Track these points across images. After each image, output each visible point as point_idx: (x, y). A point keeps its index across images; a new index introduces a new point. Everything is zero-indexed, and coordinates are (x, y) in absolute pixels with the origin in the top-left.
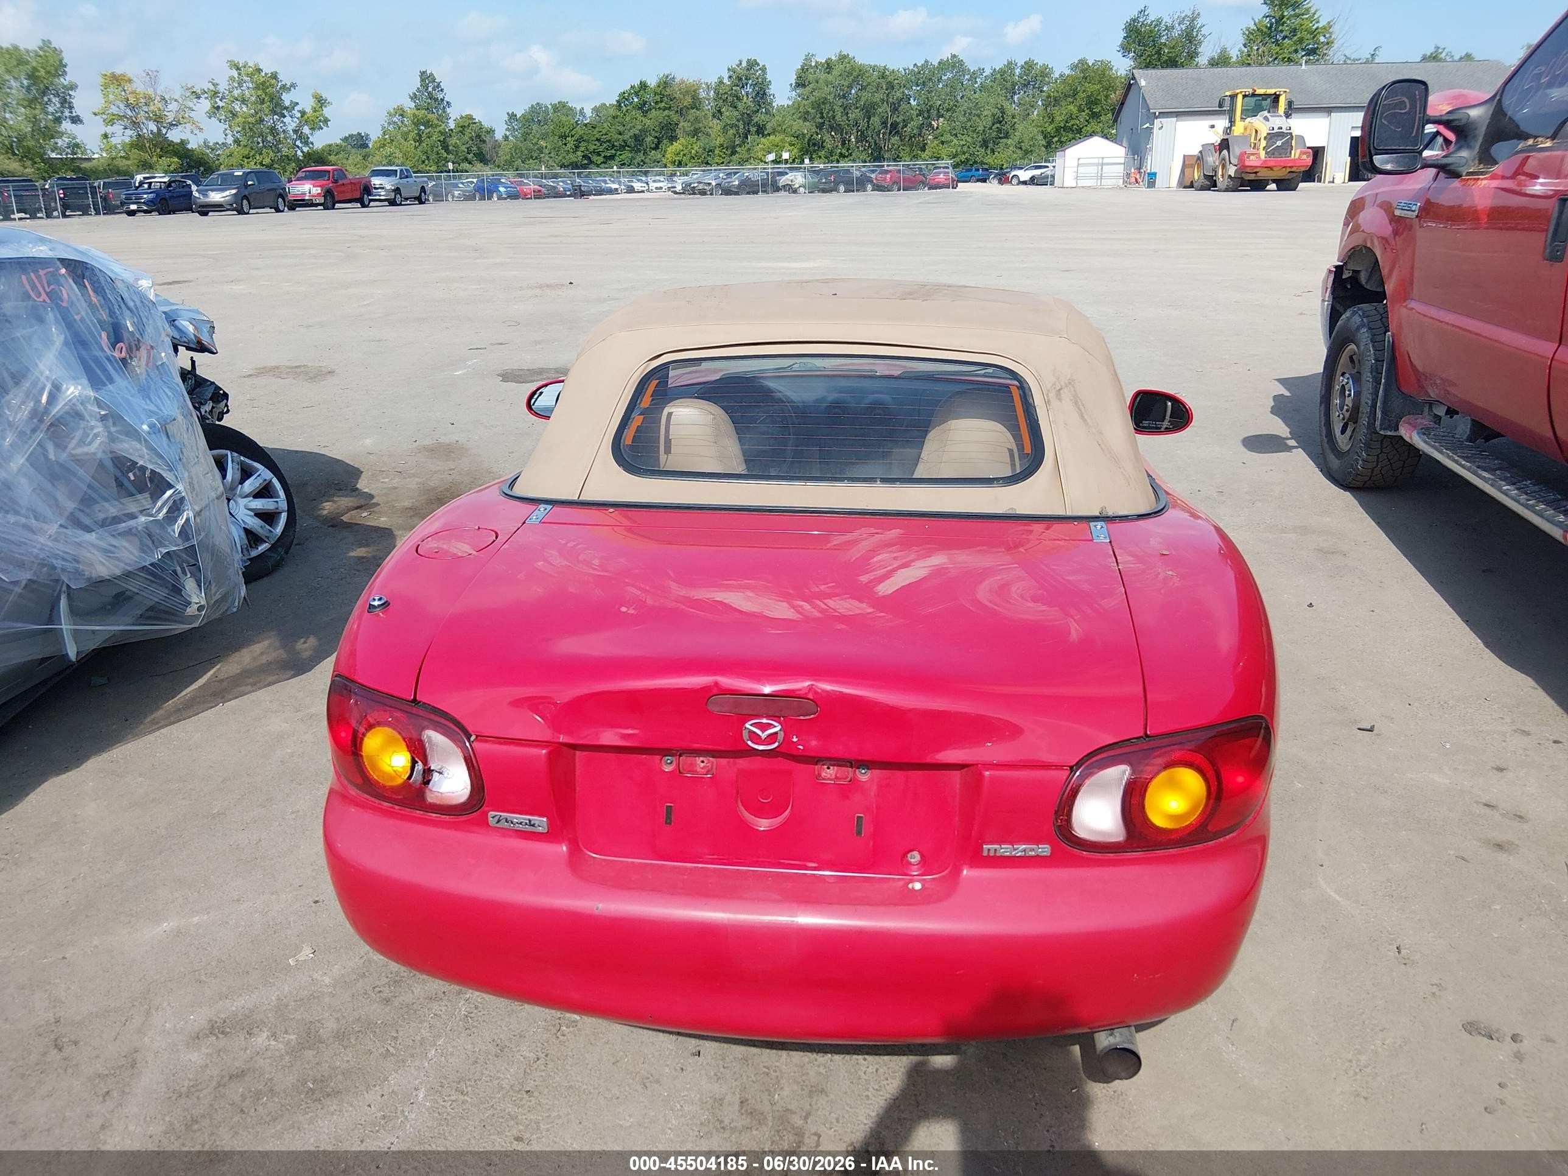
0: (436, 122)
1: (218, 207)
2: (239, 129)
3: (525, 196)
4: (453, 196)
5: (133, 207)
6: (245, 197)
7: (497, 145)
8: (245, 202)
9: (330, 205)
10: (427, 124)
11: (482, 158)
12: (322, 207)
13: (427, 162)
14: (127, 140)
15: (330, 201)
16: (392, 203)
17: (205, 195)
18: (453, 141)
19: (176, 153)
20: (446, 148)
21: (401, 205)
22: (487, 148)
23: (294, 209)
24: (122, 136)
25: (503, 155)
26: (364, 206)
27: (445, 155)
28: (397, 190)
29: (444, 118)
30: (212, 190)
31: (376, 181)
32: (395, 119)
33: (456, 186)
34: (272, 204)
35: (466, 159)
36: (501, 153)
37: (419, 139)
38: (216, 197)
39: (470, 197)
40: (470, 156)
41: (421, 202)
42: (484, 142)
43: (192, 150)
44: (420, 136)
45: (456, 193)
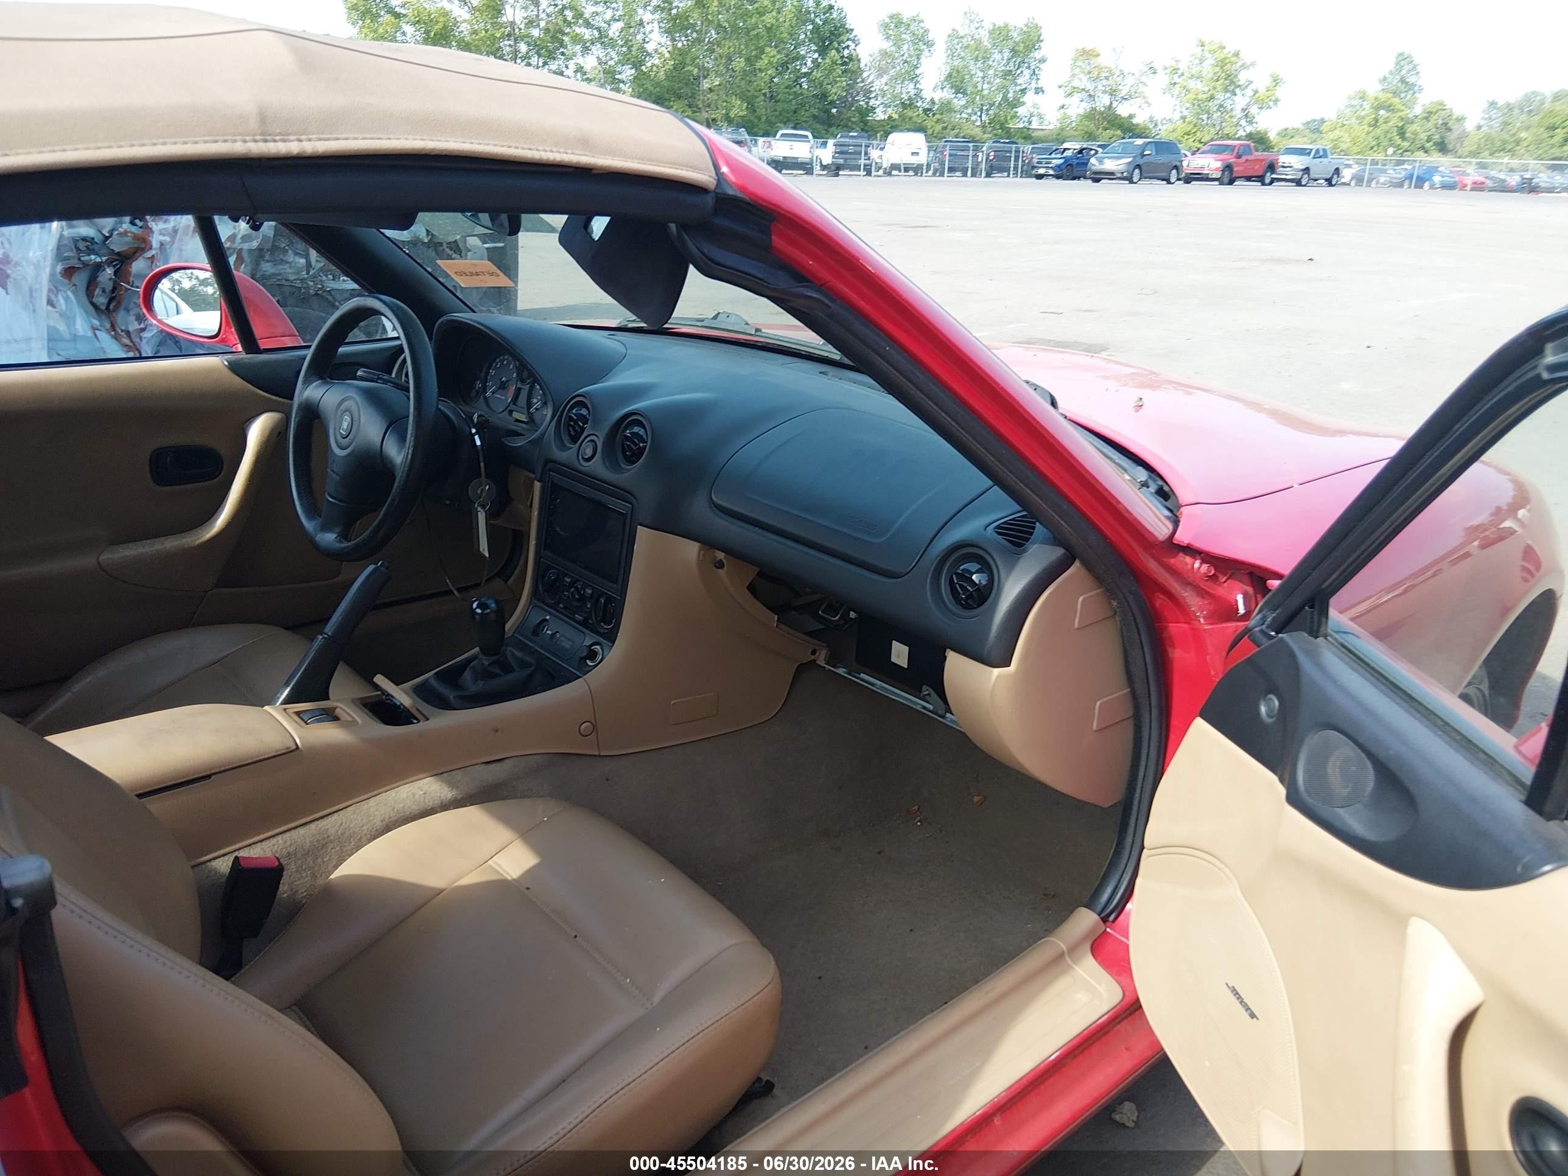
0: (1399, 106)
1: (1110, 175)
2: (1188, 105)
3: (1464, 187)
4: (1378, 183)
5: (1041, 171)
6: (1138, 166)
7: (1464, 135)
8: (1137, 171)
9: (1226, 180)
10: (1389, 108)
11: (1442, 147)
12: (1217, 183)
13: (1375, 148)
14: (1081, 112)
15: (1229, 177)
16: (1298, 183)
17: (1101, 161)
18: (1411, 128)
20: (1402, 133)
21: (1305, 186)
22: (1451, 137)
23: (1189, 183)
24: (1077, 108)
25: (1469, 145)
26: (1263, 184)
27: (1399, 141)
28: (1307, 170)
29: (1410, 105)
30: (1109, 158)
31: (1284, 159)
32: (1355, 102)
33: (1385, 171)
34: (1163, 174)
35: (1423, 148)
36: (1466, 143)
37: (1375, 123)
38: (1110, 165)
39: (1400, 185)
40: (1428, 145)
41: (1330, 184)
42: (1450, 130)
44: (1377, 120)
45: (1382, 180)
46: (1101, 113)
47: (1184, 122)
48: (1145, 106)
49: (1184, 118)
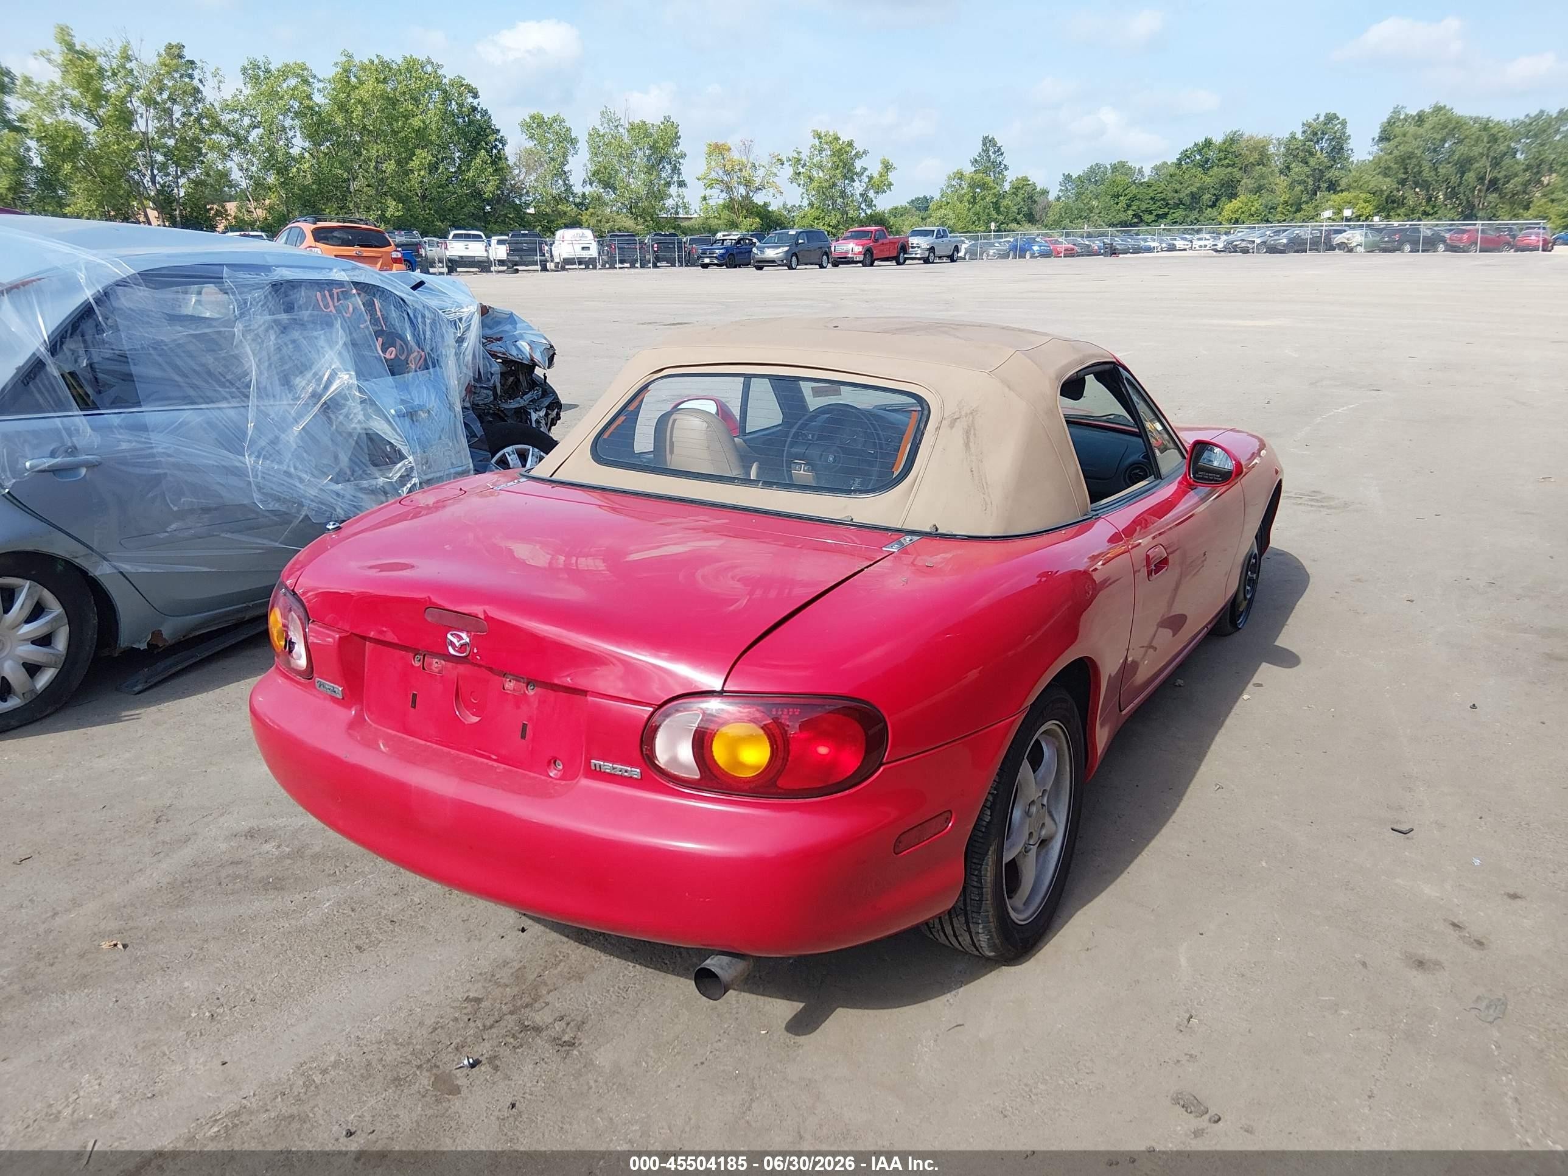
0: (991, 184)
1: (772, 263)
2: (814, 193)
3: (1058, 255)
4: (988, 255)
5: (707, 261)
6: (795, 254)
7: (1049, 205)
8: (794, 258)
9: (868, 262)
10: (984, 186)
11: (1031, 218)
12: (860, 265)
13: (977, 222)
14: (721, 202)
15: (869, 259)
16: (926, 261)
17: (762, 252)
18: (1005, 202)
19: (758, 215)
20: (997, 209)
21: (933, 263)
22: (1037, 209)
23: (837, 266)
24: (718, 198)
25: (1052, 216)
26: (898, 263)
27: (996, 216)
28: (932, 249)
29: (1000, 181)
30: (768, 247)
31: (914, 240)
32: (954, 183)
33: (992, 245)
34: (817, 261)
35: (1015, 219)
36: (1050, 213)
37: (973, 201)
38: (771, 253)
39: (1005, 256)
40: (1019, 217)
41: (953, 261)
42: (1035, 202)
43: (772, 212)
44: (975, 198)
45: (991, 252)
46: (739, 203)
47: (812, 207)
48: (777, 195)
49: (811, 204)
